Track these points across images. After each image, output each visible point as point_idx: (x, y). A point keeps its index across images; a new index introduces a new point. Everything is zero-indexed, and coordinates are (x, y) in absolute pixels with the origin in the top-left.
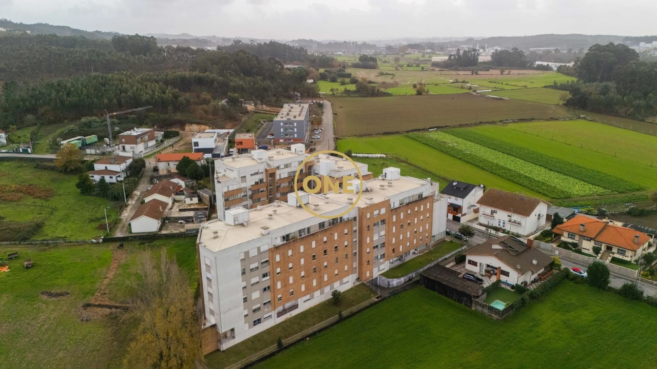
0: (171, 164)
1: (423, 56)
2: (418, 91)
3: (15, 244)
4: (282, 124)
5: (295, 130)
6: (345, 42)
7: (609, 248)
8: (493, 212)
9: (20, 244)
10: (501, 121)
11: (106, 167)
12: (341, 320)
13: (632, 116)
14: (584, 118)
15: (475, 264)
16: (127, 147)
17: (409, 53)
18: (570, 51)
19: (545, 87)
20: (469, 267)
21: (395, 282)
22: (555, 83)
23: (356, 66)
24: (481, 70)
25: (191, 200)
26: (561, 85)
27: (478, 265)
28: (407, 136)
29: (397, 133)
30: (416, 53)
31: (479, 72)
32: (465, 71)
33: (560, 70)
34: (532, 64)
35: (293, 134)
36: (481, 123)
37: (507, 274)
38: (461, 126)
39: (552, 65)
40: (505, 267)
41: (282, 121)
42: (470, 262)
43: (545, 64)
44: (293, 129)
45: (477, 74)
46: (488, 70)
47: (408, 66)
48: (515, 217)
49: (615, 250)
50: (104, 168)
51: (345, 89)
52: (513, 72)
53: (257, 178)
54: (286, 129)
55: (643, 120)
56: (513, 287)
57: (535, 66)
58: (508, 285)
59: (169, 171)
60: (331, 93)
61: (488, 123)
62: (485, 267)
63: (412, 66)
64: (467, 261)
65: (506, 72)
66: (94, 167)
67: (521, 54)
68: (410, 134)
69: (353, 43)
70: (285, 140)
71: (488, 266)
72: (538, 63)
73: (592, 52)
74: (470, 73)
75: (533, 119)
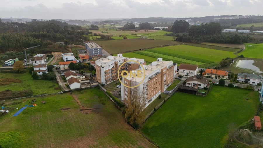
0: (65, 66)
1: (111, 26)
2: (124, 38)
3: (28, 97)
4: (93, 50)
5: (99, 52)
6: (76, 20)
7: (219, 76)
8: (184, 71)
9: (30, 97)
10: (160, 46)
11: (39, 69)
12: (165, 102)
13: (197, 43)
14: (184, 44)
15: (189, 84)
16: (38, 61)
17: (105, 25)
18: (162, 23)
19: (164, 35)
20: (187, 85)
21: (170, 92)
22: (167, 34)
23: (90, 29)
24: (138, 30)
25: (83, 77)
26: (169, 34)
27: (191, 84)
28: (134, 53)
29: (130, 52)
30: (108, 24)
31: (138, 31)
32: (133, 30)
33: (163, 30)
34: (153, 28)
35: (97, 53)
36: (154, 47)
37: (200, 85)
38: (148, 48)
39: (160, 28)
40: (199, 83)
41: (93, 49)
42: (188, 84)
43: (158, 28)
44: (97, 51)
45: (137, 32)
46: (139, 30)
47: (110, 29)
48: (191, 71)
49: (221, 77)
50: (38, 69)
51: (97, 38)
52: (149, 31)
53: (112, 66)
54: (95, 52)
55: (200, 44)
56: (203, 88)
57: (154, 28)
58: (201, 88)
59: (64, 68)
60: (92, 39)
61: (156, 47)
62: (193, 84)
63: (111, 29)
64: (187, 84)
65: (147, 31)
66: (33, 69)
67: (149, 25)
68: (134, 52)
69: (80, 20)
70: (95, 56)
71: (194, 84)
72: (155, 27)
73: (176, 23)
74: (134, 31)
75: (169, 45)
